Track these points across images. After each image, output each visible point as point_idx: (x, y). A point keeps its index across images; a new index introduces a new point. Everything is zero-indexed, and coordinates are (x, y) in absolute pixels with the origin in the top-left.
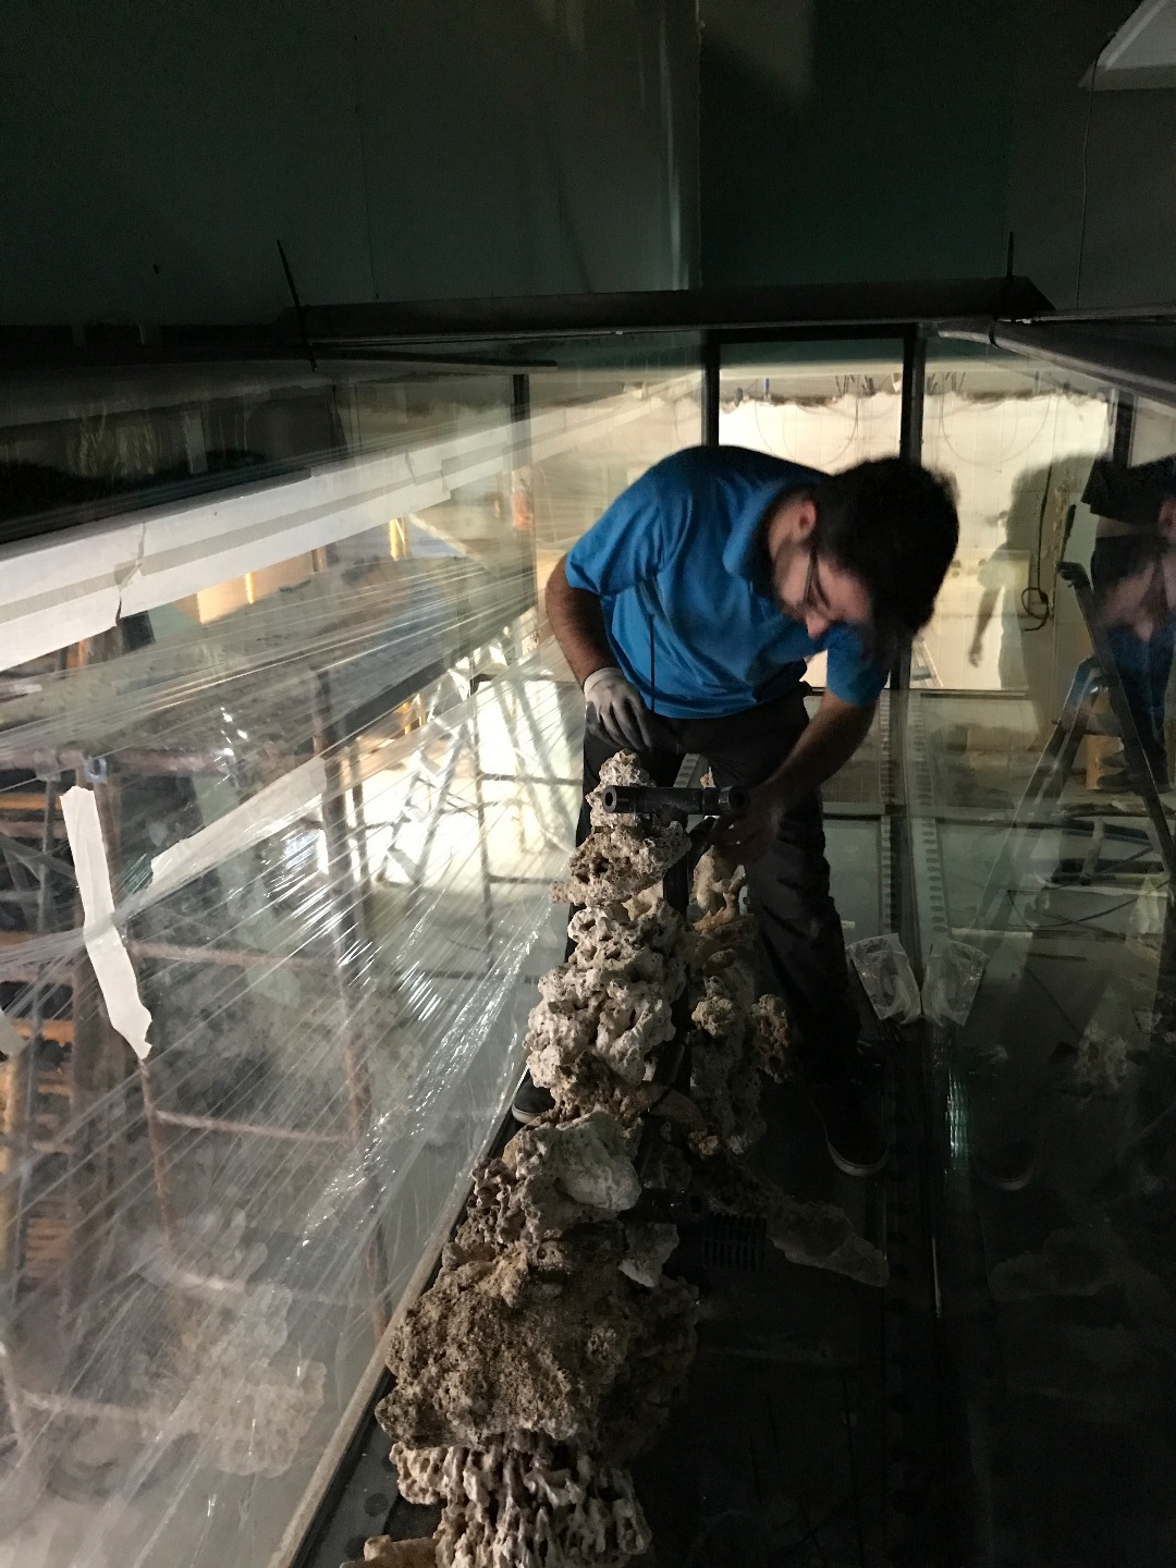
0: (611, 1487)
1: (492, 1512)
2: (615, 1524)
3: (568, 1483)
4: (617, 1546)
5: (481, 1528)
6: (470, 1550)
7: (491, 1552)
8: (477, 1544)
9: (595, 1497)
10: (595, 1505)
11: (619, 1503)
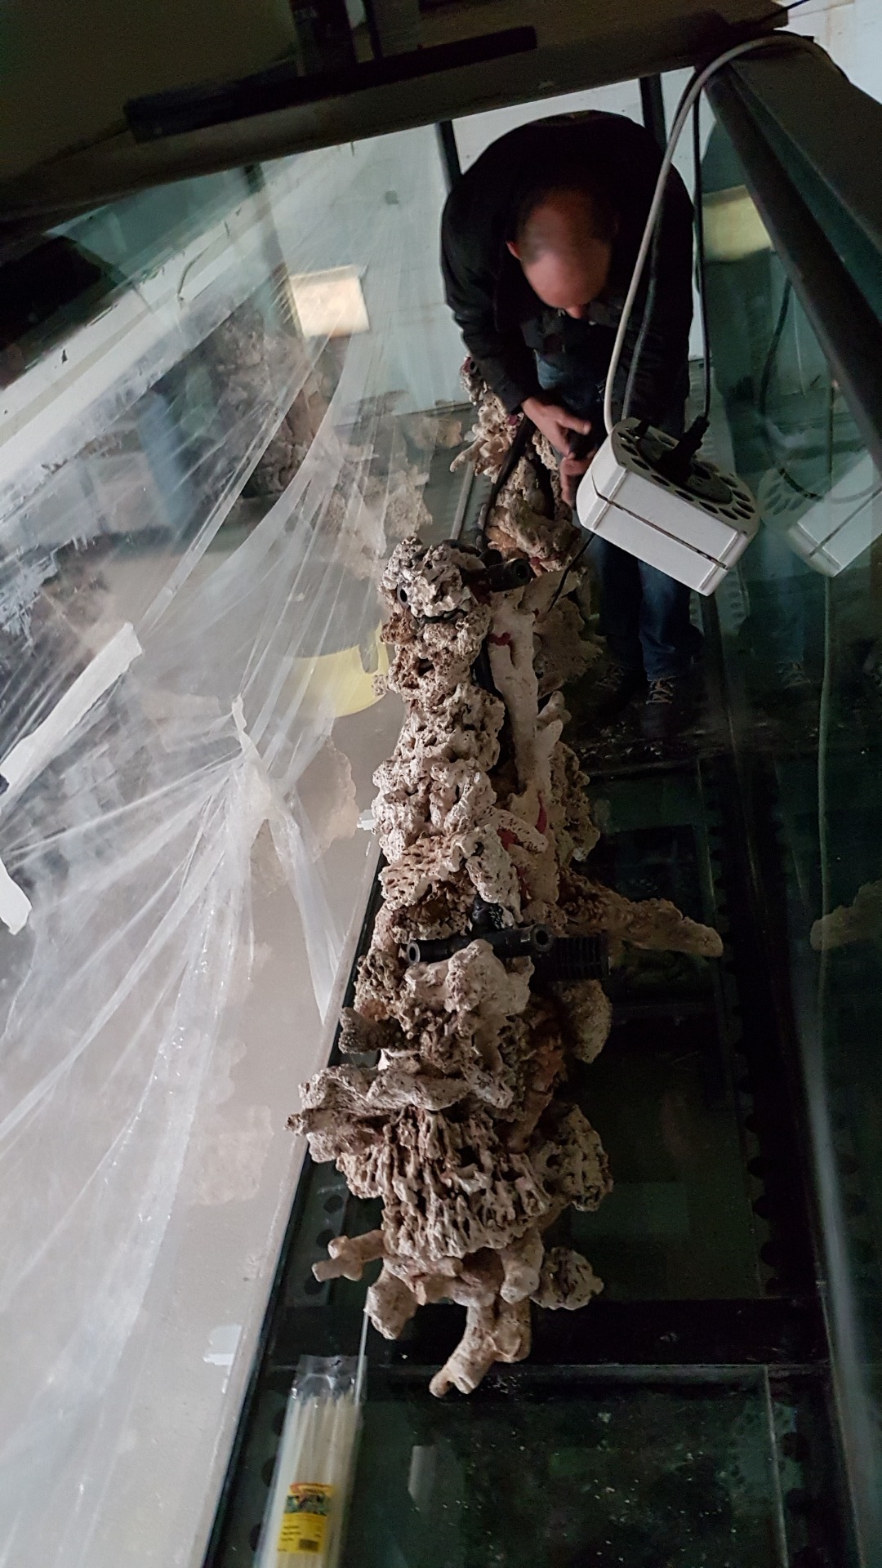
0: (511, 1169)
1: (421, 1206)
2: (519, 1198)
3: (476, 1175)
4: (524, 1212)
5: (415, 1219)
6: (410, 1237)
7: (426, 1236)
8: (414, 1231)
9: (499, 1180)
10: (501, 1185)
11: (519, 1181)
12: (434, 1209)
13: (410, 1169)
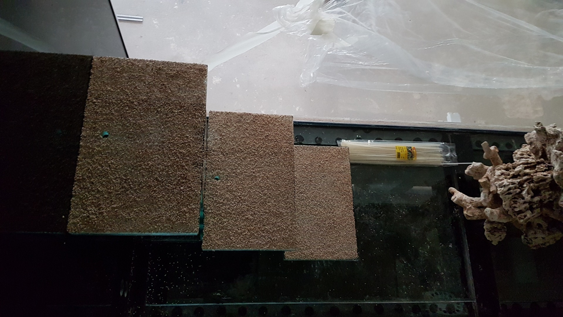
0: (534, 209)
1: (514, 177)
2: (523, 212)
3: (530, 196)
4: (518, 214)
5: (509, 175)
6: (502, 174)
7: (503, 180)
12: (513, 181)
13: (527, 171)
